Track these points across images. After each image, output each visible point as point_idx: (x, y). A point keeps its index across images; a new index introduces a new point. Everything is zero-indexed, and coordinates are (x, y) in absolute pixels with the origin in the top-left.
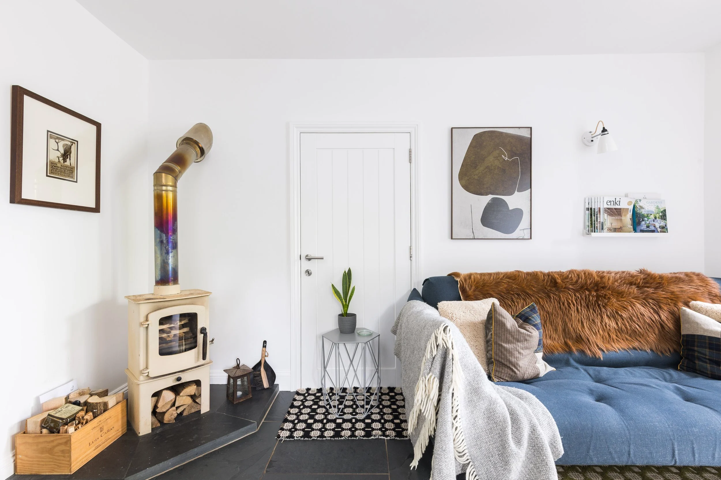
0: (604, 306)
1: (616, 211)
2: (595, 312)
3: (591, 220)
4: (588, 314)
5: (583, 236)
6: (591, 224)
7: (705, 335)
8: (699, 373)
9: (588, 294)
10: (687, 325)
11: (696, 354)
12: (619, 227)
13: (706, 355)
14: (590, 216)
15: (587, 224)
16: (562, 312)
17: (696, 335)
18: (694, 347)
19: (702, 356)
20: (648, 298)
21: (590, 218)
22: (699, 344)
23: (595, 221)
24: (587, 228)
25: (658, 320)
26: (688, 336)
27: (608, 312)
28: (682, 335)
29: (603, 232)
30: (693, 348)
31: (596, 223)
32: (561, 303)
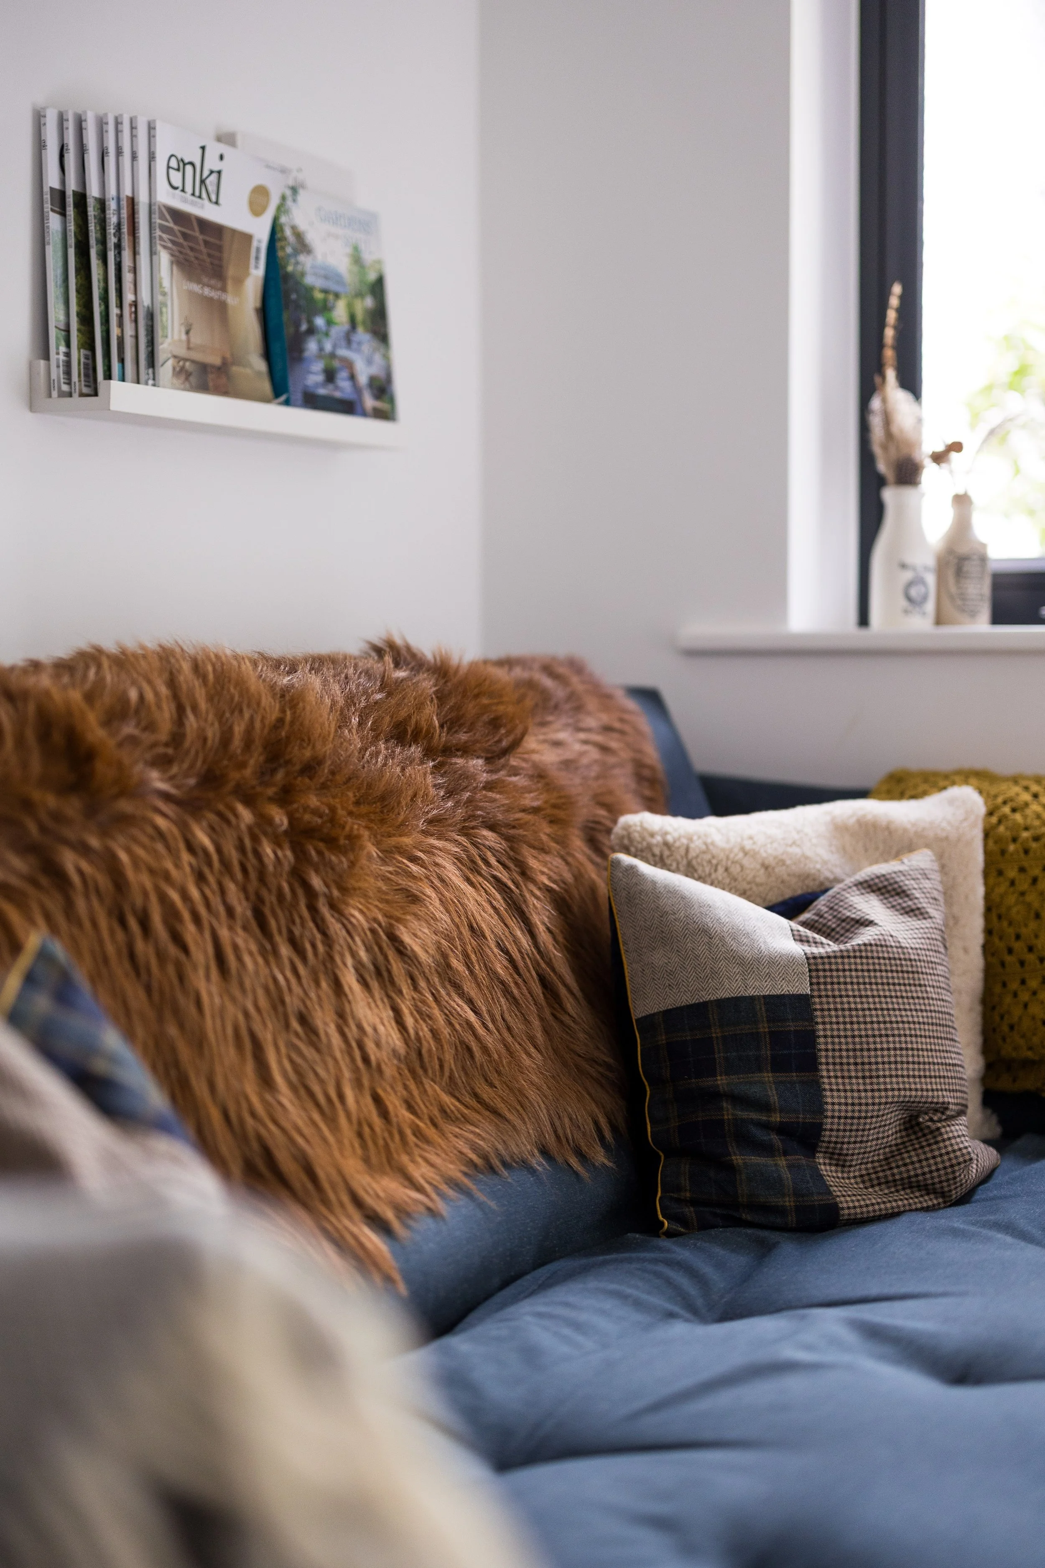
0: (333, 906)
1: (206, 243)
2: (304, 958)
3: (85, 290)
4: (275, 980)
5: (32, 407)
6: (86, 319)
7: (751, 992)
8: (749, 1218)
9: (250, 828)
10: (658, 958)
11: (729, 1112)
12: (216, 361)
13: (766, 1107)
14: (72, 252)
15: (57, 320)
16: (148, 989)
17: (711, 1002)
18: (712, 1073)
19: (754, 1116)
20: (473, 824)
21: (78, 271)
22: (734, 1054)
23: (105, 299)
24: (58, 348)
25: (528, 955)
26: (673, 1017)
27: (357, 939)
28: (637, 1020)
29: (154, 385)
30: (707, 1082)
31: (114, 311)
32: (133, 924)
